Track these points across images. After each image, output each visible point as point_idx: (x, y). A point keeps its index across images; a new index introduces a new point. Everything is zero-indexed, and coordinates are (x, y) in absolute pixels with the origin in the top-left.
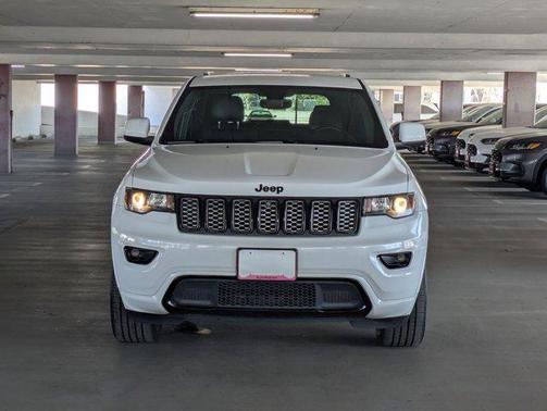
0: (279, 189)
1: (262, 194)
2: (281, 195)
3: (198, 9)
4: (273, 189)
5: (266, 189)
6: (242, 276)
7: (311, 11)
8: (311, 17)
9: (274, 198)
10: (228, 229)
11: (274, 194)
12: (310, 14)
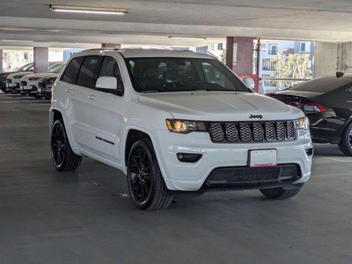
0: (261, 117)
1: (253, 119)
2: (262, 119)
3: (57, 7)
4: (258, 116)
5: (254, 117)
6: (252, 165)
7: (122, 10)
8: (122, 14)
9: (259, 122)
10: (240, 139)
11: (259, 119)
12: (122, 12)
